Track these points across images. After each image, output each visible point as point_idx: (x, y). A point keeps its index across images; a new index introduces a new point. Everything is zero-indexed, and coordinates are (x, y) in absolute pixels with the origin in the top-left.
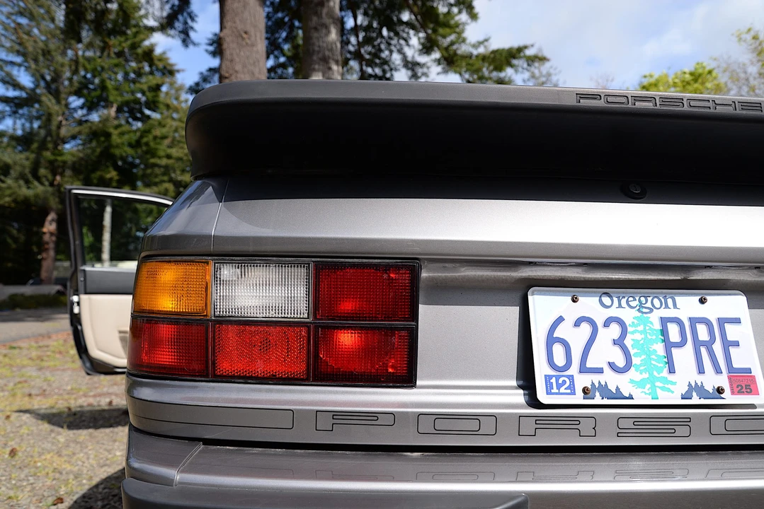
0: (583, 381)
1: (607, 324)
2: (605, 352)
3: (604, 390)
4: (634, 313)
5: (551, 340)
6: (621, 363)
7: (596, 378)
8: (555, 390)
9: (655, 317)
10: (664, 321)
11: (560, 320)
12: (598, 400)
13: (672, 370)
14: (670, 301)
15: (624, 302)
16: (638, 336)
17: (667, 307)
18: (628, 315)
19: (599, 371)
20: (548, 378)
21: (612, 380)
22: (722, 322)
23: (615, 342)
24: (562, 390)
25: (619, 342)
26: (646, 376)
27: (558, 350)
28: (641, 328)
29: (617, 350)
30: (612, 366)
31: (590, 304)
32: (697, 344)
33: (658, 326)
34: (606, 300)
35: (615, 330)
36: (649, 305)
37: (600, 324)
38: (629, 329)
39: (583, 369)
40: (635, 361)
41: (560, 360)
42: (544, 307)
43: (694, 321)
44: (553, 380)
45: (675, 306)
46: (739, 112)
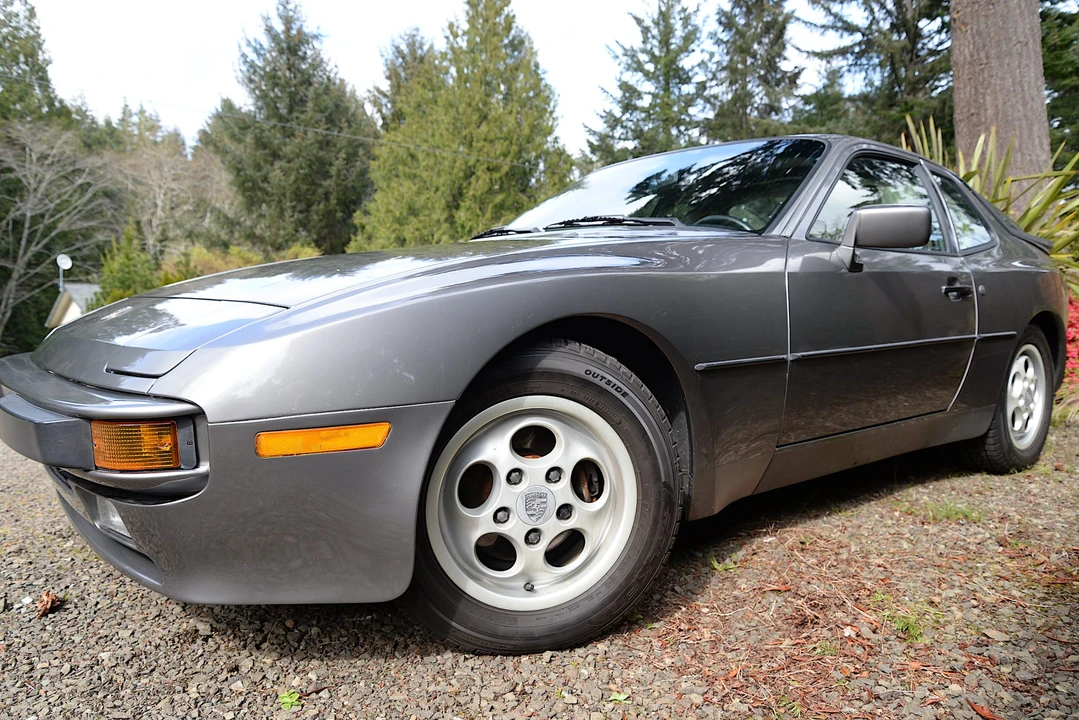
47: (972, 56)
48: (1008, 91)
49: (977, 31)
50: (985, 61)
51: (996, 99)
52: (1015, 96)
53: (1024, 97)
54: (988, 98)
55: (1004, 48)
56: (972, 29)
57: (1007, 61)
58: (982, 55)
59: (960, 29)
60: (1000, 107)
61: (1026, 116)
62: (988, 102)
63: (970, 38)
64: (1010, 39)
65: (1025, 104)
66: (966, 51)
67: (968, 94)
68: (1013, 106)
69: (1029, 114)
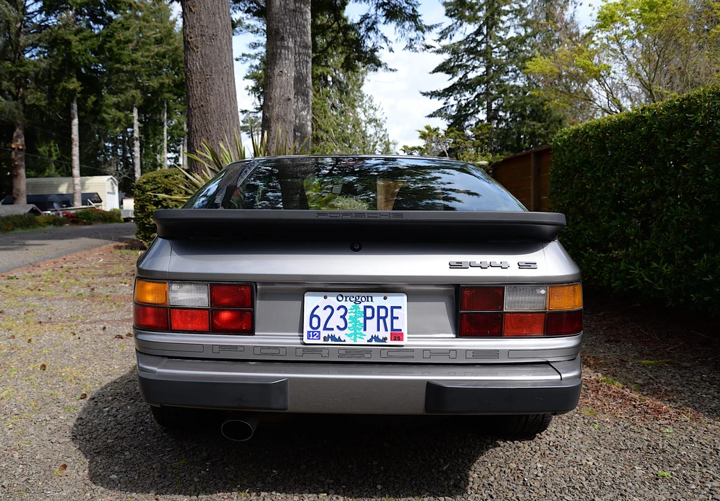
0: (324, 334)
1: (338, 309)
2: (336, 321)
3: (333, 338)
4: (353, 304)
5: (312, 316)
6: (342, 326)
7: (330, 333)
8: (311, 337)
9: (361, 306)
10: (366, 307)
11: (318, 307)
12: (330, 342)
13: (365, 330)
14: (370, 298)
15: (348, 299)
16: (352, 314)
17: (368, 301)
18: (349, 305)
19: (332, 329)
20: (309, 332)
21: (337, 333)
22: (393, 308)
23: (341, 317)
24: (315, 337)
25: (343, 317)
26: (353, 332)
27: (315, 320)
28: (354, 311)
29: (342, 320)
30: (338, 327)
31: (332, 300)
32: (379, 318)
33: (362, 310)
34: (340, 298)
35: (342, 311)
36: (360, 300)
37: (335, 309)
38: (349, 311)
39: (325, 329)
40: (349, 325)
41: (315, 324)
42: (311, 301)
43: (379, 308)
44: (311, 333)
45: (372, 301)
46: (391, 218)
47: (201, 68)
48: (222, 95)
49: (205, 54)
50: (209, 74)
51: (216, 98)
52: (226, 98)
53: (230, 100)
54: (211, 97)
55: (220, 68)
56: (201, 52)
57: (221, 76)
58: (208, 69)
59: (193, 49)
60: (219, 104)
61: (231, 112)
62: (211, 100)
63: (200, 56)
64: (223, 63)
65: (231, 105)
66: (198, 64)
67: (199, 92)
68: (225, 105)
69: (233, 111)
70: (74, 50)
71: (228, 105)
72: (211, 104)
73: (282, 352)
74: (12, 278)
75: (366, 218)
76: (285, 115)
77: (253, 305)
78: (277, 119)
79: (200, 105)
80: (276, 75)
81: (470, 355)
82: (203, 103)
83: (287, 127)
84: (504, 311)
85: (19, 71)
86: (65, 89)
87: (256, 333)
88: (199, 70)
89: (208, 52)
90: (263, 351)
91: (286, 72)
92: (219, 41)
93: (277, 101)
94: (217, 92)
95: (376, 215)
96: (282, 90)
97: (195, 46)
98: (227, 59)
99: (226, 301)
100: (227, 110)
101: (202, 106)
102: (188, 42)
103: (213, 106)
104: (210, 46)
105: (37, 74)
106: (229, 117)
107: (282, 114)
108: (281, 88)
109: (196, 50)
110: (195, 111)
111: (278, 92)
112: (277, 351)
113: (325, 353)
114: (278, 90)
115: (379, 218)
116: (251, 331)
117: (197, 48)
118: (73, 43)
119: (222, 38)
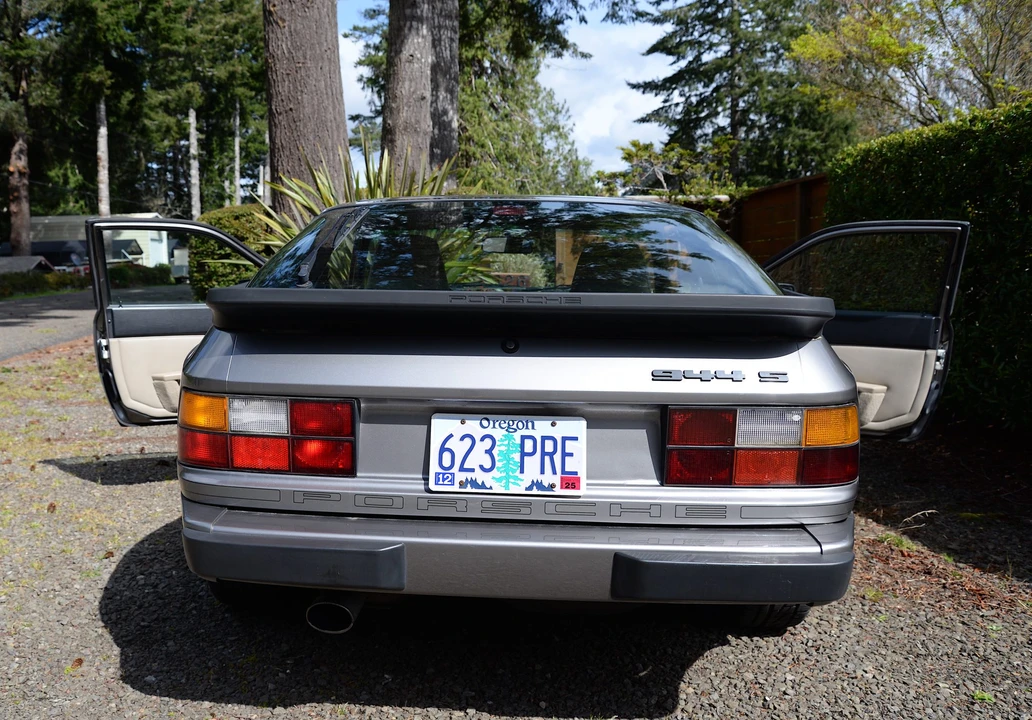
0: (461, 477)
1: (482, 439)
2: (479, 458)
3: (474, 483)
4: (504, 432)
5: (443, 449)
6: (488, 465)
7: (469, 475)
8: (441, 482)
9: (517, 436)
10: (523, 438)
11: (451, 436)
12: (469, 489)
13: (522, 471)
14: (530, 424)
15: (497, 424)
16: (503, 448)
17: (527, 428)
18: (498, 433)
19: (473, 470)
20: (437, 474)
21: (479, 476)
22: (564, 439)
23: (486, 452)
24: (446, 482)
25: (489, 452)
26: (504, 474)
27: (447, 456)
28: (506, 442)
29: (488, 456)
30: (481, 467)
31: (473, 426)
32: (544, 454)
33: (518, 441)
34: (485, 423)
35: (488, 443)
36: (515, 426)
37: (477, 439)
38: (497, 443)
39: (462, 469)
40: (498, 464)
41: (447, 462)
42: (441, 427)
43: (544, 438)
44: (441, 476)
45: (533, 428)
46: (563, 305)
47: (290, 52)
48: (322, 93)
49: (295, 30)
50: (302, 60)
51: (312, 98)
52: (328, 98)
53: (333, 101)
54: (305, 96)
55: (318, 52)
56: (290, 27)
57: (320, 64)
58: (300, 54)
59: (277, 23)
60: (316, 107)
61: (335, 119)
62: (305, 100)
63: (287, 33)
64: (322, 44)
65: (334, 109)
66: (284, 46)
67: (286, 89)
68: (326, 109)
69: (337, 117)
70: (100, 25)
71: (331, 109)
72: (304, 107)
73: (398, 503)
74: (9, 371)
75: (525, 304)
76: (418, 122)
77: (353, 433)
78: (405, 129)
79: (288, 108)
80: (403, 60)
81: (682, 512)
82: (291, 106)
83: (420, 140)
84: (736, 446)
85: (19, 56)
86: (87, 82)
87: (358, 474)
88: (287, 55)
89: (299, 27)
90: (368, 501)
91: (419, 56)
92: (316, 11)
93: (405, 101)
94: (314, 88)
95: (540, 300)
96: (413, 84)
97: (281, 19)
98: (329, 38)
99: (313, 425)
100: (329, 116)
101: (291, 109)
102: (270, 13)
103: (308, 110)
104: (303, 18)
105: (46, 60)
106: (331, 127)
107: (413, 120)
108: (411, 81)
109: (282, 25)
110: (280, 118)
111: (407, 88)
112: (389, 502)
113: (461, 506)
114: (407, 84)
115: (544, 304)
116: (350, 472)
117: (284, 21)
118: (100, 13)
119: (321, 6)
